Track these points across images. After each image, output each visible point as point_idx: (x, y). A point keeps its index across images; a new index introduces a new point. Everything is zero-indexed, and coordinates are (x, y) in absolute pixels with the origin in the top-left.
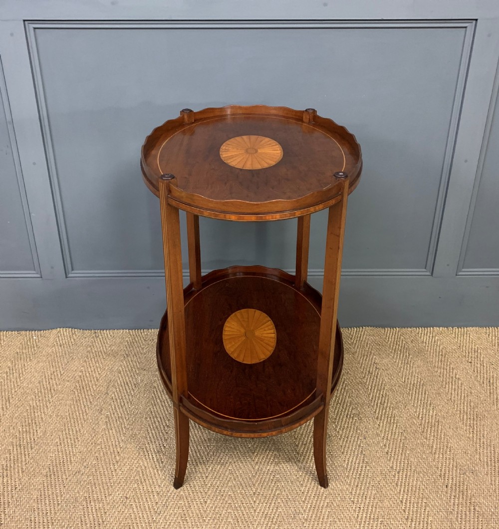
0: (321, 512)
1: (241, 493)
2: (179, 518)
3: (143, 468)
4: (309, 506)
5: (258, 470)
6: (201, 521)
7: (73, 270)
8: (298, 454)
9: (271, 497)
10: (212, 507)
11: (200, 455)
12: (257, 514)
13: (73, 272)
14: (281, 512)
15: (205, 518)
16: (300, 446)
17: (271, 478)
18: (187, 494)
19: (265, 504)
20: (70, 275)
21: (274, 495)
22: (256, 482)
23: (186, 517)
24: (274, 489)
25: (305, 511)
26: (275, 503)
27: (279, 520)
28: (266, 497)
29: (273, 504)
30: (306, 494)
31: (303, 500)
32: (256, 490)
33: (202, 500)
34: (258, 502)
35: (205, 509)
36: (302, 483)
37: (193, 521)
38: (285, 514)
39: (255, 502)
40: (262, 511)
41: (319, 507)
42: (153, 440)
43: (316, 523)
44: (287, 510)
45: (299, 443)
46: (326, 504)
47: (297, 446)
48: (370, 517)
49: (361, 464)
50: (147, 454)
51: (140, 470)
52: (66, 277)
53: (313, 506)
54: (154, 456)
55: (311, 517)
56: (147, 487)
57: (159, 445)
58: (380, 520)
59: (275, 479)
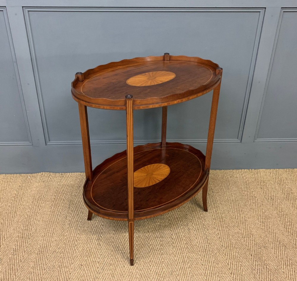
0: (186, 271)
1: (143, 261)
2: (110, 276)
3: (90, 248)
4: (179, 268)
5: (152, 248)
6: (122, 277)
7: (49, 141)
8: (173, 239)
9: (159, 263)
10: (128, 269)
11: (120, 241)
12: (152, 272)
13: (50, 142)
14: (164, 271)
15: (124, 276)
16: (173, 235)
17: (159, 252)
18: (114, 262)
19: (156, 267)
20: (48, 144)
21: (161, 262)
22: (151, 255)
23: (114, 275)
24: (161, 258)
25: (177, 270)
26: (161, 266)
27: (164, 275)
28: (156, 263)
29: (160, 267)
30: (177, 261)
31: (176, 264)
32: (151, 260)
33: (122, 266)
34: (152, 266)
35: (124, 271)
36: (175, 255)
37: (118, 277)
38: (167, 272)
39: (150, 266)
40: (155, 271)
41: (184, 268)
42: (95, 233)
43: (183, 277)
44: (168, 270)
45: (173, 233)
46: (188, 266)
47: (172, 235)
48: (212, 273)
49: (206, 244)
50: (92, 241)
51: (88, 250)
52: (46, 145)
53: (181, 268)
54: (96, 242)
55: (181, 273)
56: (92, 259)
57: (98, 236)
58: (217, 274)
59: (161, 253)
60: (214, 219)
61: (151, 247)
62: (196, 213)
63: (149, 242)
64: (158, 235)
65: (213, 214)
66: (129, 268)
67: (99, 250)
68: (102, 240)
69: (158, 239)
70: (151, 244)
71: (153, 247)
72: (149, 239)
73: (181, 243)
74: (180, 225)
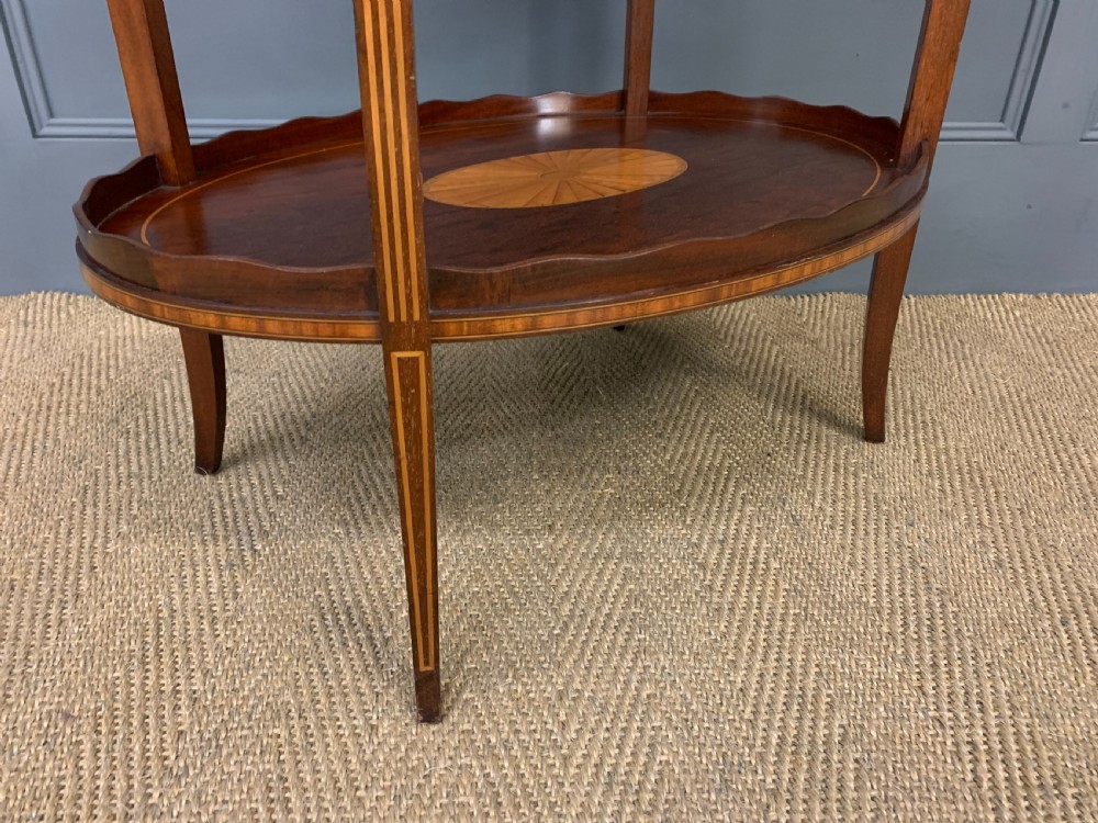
0: (827, 760)
1: (511, 694)
2: (257, 794)
3: (165, 613)
4: (774, 741)
5: (571, 617)
6: (346, 802)
8: (703, 567)
9: (626, 708)
10: (397, 747)
11: (372, 572)
12: (572, 771)
13: (53, 121)
14: (667, 762)
15: (360, 793)
16: (705, 546)
17: (621, 640)
18: (306, 699)
19: (602, 735)
20: (46, 131)
21: (636, 698)
22: (565, 656)
23: (287, 789)
24: (635, 678)
25: (762, 758)
26: (640, 730)
27: (664, 796)
28: (604, 708)
29: (634, 735)
30: (753, 694)
31: (748, 715)
32: (566, 684)
33: (359, 722)
34: (574, 726)
35: (368, 757)
36: (730, 657)
37: (312, 805)
38: (685, 771)
39: (564, 725)
40: (595, 758)
41: (813, 742)
42: (221, 533)
43: (818, 807)
44: (690, 755)
45: (701, 537)
46: (837, 731)
47: (697, 546)
48: (1024, 778)
49: (924, 599)
50: (188, 571)
51: (151, 621)
52: (35, 135)
53: (790, 740)
54: (214, 577)
55: (793, 781)
56: (159, 677)
57: (239, 545)
58: (1070, 792)
59: (634, 643)
60: (930, 473)
61: (566, 609)
62: (818, 449)
63: (553, 583)
64: (609, 545)
65: (918, 455)
66: (403, 736)
67: (219, 626)
68: (254, 567)
69: (611, 566)
70: (566, 593)
71: (581, 606)
72: (553, 566)
73: (763, 591)
74: (739, 502)
